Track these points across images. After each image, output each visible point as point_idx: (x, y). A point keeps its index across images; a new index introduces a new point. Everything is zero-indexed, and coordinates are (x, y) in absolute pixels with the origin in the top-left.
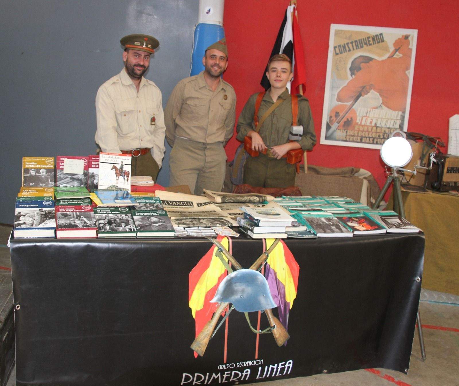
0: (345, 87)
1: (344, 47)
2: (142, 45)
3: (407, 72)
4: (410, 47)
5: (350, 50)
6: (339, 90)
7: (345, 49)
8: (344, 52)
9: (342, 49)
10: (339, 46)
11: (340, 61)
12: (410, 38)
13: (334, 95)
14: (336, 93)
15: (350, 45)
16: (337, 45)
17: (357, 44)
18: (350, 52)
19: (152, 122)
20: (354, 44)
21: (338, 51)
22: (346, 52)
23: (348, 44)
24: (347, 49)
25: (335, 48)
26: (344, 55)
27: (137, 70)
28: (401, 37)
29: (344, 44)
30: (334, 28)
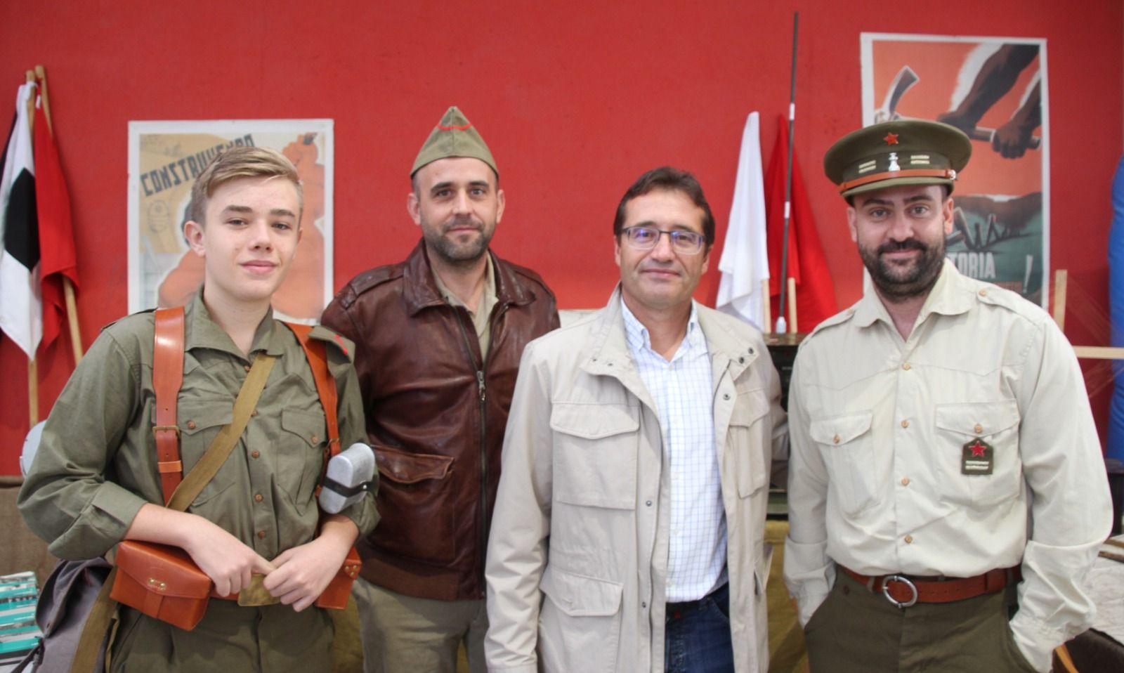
0: (175, 271)
1: (165, 176)
2: (883, 164)
3: (317, 223)
4: (319, 161)
5: (178, 182)
6: (161, 280)
7: (166, 181)
8: (166, 187)
9: (160, 180)
10: (154, 173)
11: (158, 210)
12: (316, 141)
13: (152, 292)
14: (156, 288)
15: (178, 170)
16: (148, 170)
17: (193, 166)
18: (179, 186)
19: (968, 462)
20: (187, 166)
21: (150, 187)
22: (170, 185)
23: (172, 166)
24: (172, 179)
25: (143, 178)
26: (166, 193)
27: (891, 265)
28: (294, 139)
29: (165, 168)
30: (137, 130)
